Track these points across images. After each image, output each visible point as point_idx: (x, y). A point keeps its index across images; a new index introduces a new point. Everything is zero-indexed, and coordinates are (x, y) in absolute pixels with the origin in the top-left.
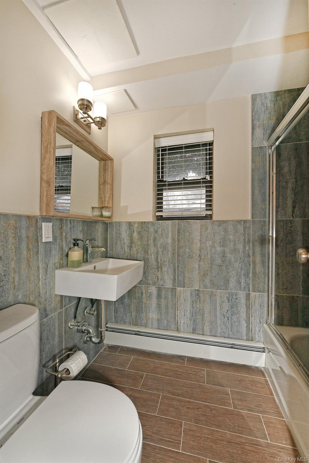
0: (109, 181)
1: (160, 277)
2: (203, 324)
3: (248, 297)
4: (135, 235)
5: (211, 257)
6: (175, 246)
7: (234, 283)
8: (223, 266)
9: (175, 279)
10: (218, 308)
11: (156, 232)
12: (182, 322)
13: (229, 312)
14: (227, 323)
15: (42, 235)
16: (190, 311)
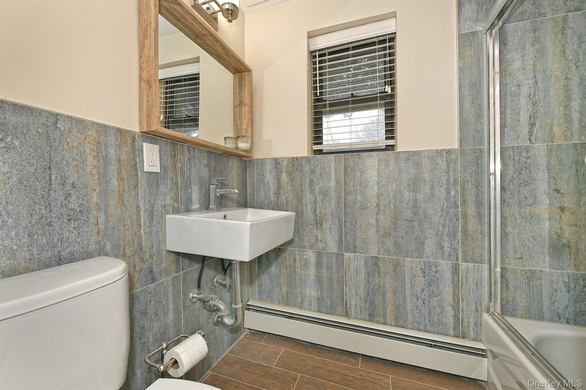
0: (247, 101)
1: (319, 237)
2: (384, 309)
3: (456, 269)
4: (284, 177)
5: (394, 207)
6: (340, 192)
7: (432, 247)
8: (414, 220)
9: (341, 240)
10: (408, 285)
11: (313, 172)
12: (353, 303)
13: (425, 291)
14: (423, 309)
15: (143, 161)
16: (365, 288)
